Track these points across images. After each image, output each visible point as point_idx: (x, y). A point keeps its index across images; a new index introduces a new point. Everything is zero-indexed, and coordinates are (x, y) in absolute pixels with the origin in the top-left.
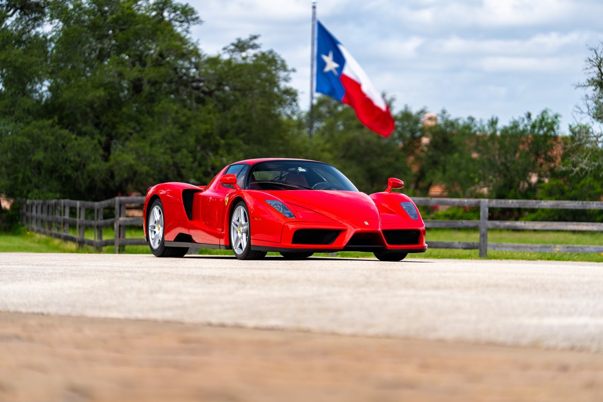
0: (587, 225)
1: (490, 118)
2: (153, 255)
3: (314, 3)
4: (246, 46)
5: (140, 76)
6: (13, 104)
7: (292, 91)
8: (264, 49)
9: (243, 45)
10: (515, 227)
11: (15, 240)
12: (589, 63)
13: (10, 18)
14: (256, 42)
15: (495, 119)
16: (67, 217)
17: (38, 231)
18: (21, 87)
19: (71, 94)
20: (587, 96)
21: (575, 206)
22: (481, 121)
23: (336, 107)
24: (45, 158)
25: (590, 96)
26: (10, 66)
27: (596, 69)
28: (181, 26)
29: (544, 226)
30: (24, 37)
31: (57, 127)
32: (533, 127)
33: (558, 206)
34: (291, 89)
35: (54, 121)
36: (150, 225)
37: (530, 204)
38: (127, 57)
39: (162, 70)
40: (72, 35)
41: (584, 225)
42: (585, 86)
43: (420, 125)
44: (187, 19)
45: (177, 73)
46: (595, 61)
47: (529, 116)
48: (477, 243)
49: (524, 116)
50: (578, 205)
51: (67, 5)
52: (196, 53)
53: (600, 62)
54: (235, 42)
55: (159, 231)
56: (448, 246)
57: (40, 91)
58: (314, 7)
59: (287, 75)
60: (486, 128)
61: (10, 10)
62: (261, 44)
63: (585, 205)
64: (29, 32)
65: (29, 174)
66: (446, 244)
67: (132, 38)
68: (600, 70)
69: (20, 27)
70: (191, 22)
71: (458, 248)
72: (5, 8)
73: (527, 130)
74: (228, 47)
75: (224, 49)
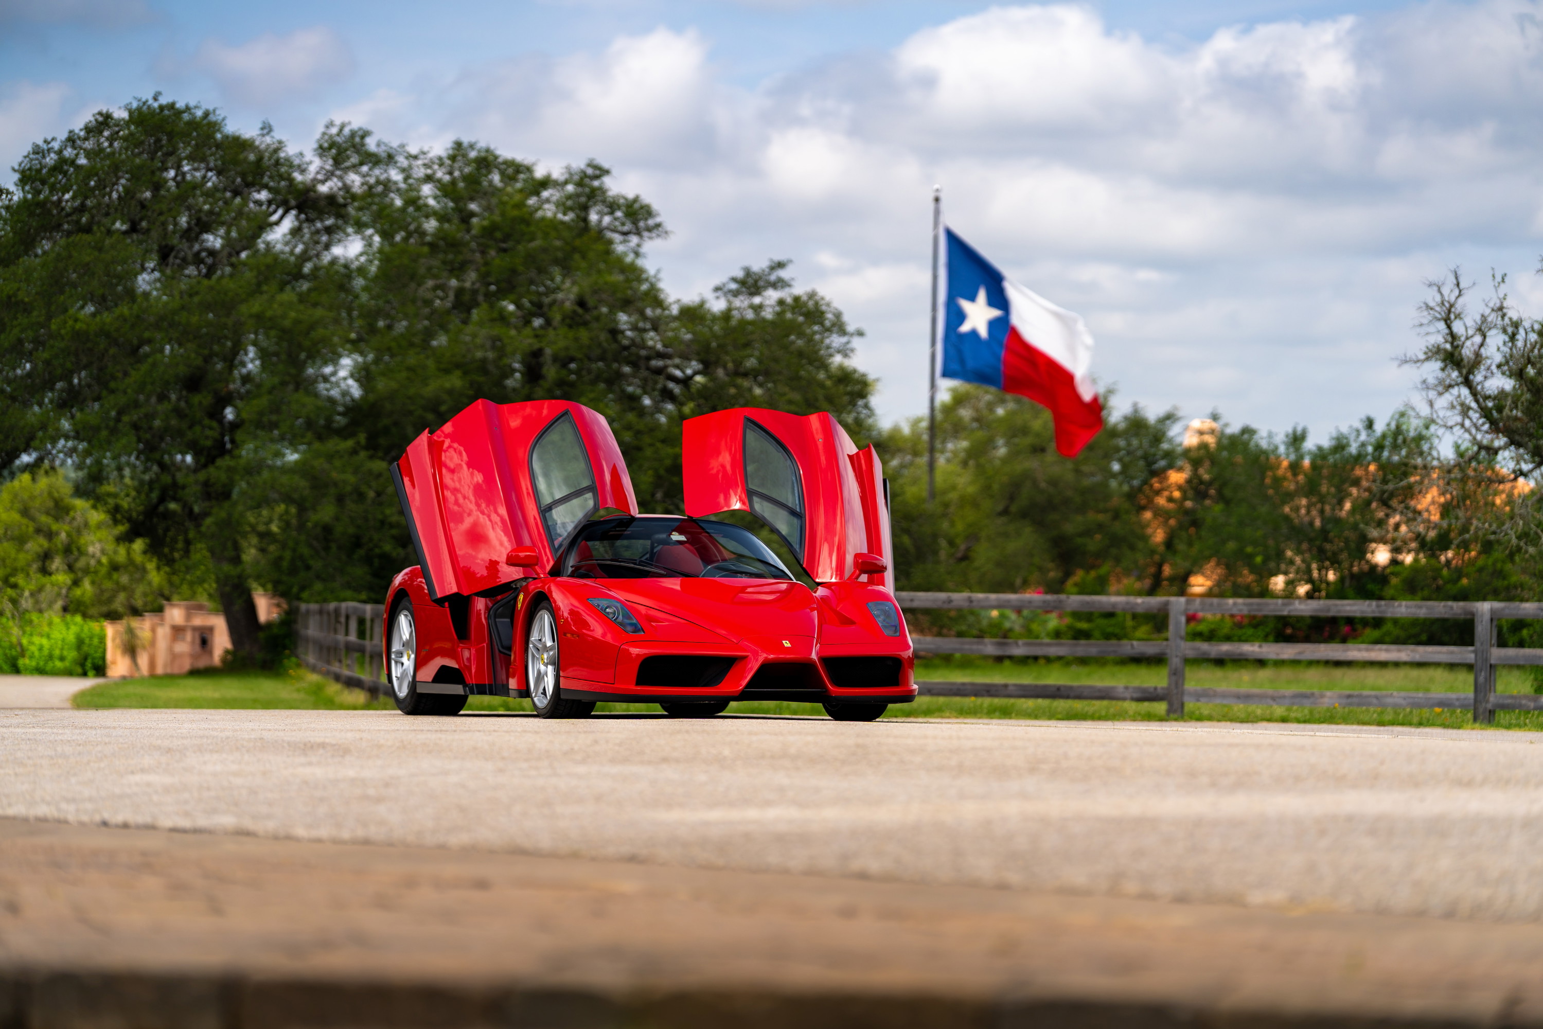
0: (1387, 650)
1: (1290, 430)
2: (400, 712)
3: (937, 190)
4: (761, 283)
5: (536, 346)
6: (276, 409)
7: (856, 375)
8: (799, 290)
9: (756, 281)
10: (1240, 654)
11: (267, 686)
12: (1425, 313)
13: (276, 228)
14: (783, 274)
15: (1299, 430)
16: (353, 638)
17: (314, 669)
18: (293, 371)
19: (393, 385)
20: (1424, 382)
21: (1362, 612)
22: (1270, 435)
23: (991, 407)
24: (337, 519)
25: (1431, 381)
26: (271, 328)
27: (1442, 326)
28: (625, 241)
29: (1300, 653)
30: (307, 268)
31: (363, 454)
32: (1379, 447)
33: (1328, 610)
34: (855, 371)
35: (358, 443)
36: (393, 650)
37: (1272, 607)
38: (511, 307)
39: (584, 335)
40: (397, 263)
41: (1380, 650)
42: (1418, 361)
43: (1165, 446)
44: (637, 228)
45: (616, 340)
46: (1438, 309)
47: (1370, 424)
48: (1162, 688)
49: (1359, 425)
50: (1369, 610)
51: (392, 200)
52: (654, 298)
53: (1449, 311)
54: (740, 274)
55: (408, 662)
56: (1105, 695)
57: (333, 379)
58: (937, 200)
59: (848, 343)
60: (1282, 449)
61: (275, 212)
62: (793, 279)
63: (1383, 608)
64: (318, 255)
65: (305, 551)
66: (1100, 690)
67: (521, 268)
68: (1449, 327)
69: (299, 249)
70: (646, 234)
71: (1124, 699)
72: (264, 207)
73: (1367, 455)
74: (724, 285)
75: (717, 289)
